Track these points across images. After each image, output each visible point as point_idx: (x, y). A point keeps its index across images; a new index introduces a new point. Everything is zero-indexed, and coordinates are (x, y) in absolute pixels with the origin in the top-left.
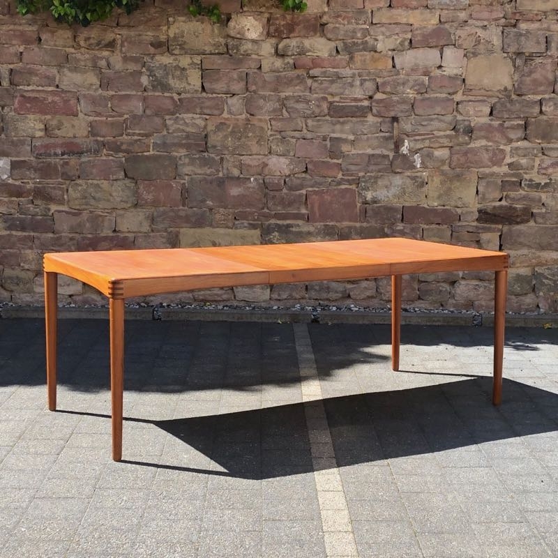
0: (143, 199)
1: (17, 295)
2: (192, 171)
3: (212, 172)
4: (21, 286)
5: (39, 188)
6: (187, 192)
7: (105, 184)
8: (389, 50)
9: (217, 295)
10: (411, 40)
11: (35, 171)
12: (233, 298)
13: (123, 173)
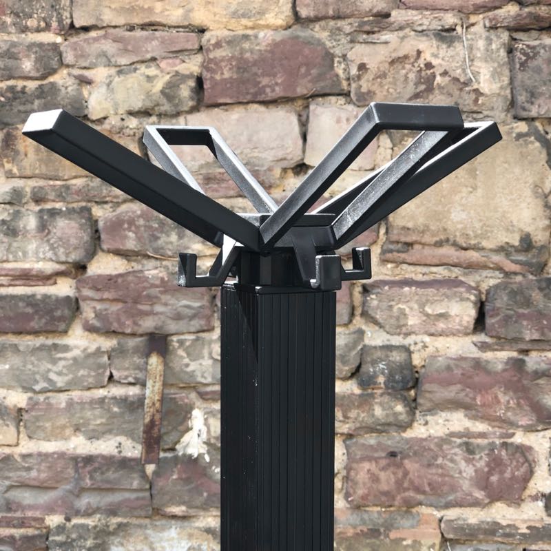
8: (131, 113)
10: (200, 81)
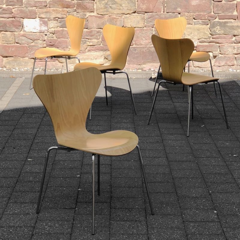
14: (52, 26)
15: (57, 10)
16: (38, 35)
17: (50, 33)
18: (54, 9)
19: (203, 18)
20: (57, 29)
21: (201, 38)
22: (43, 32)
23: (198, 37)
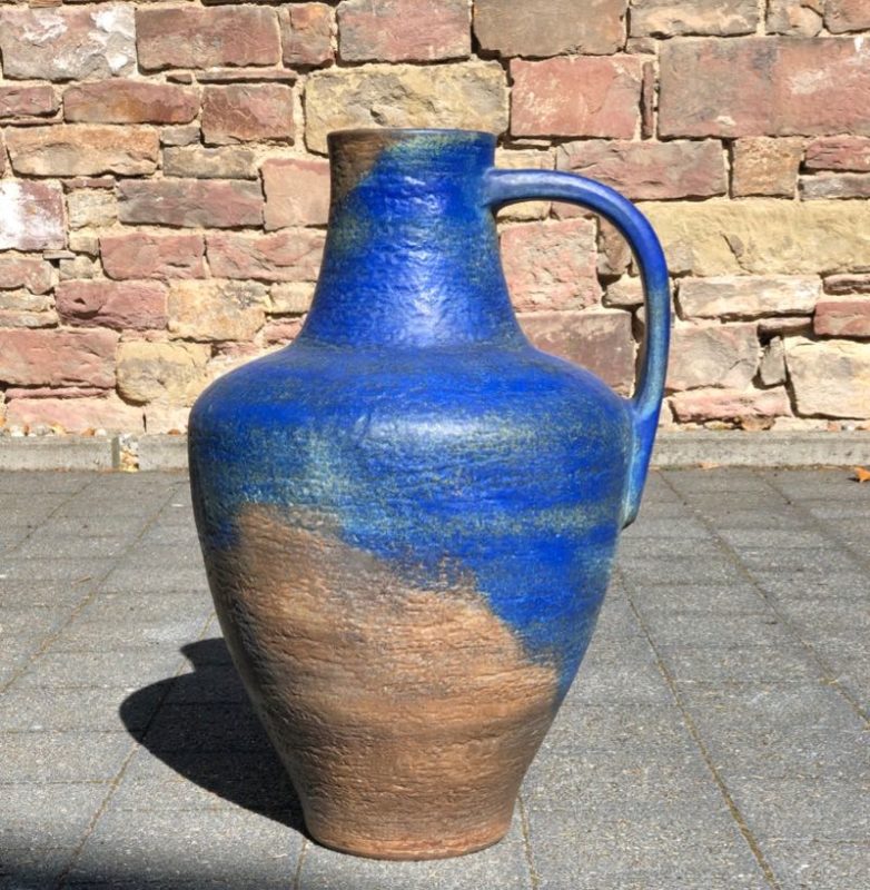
0: (526, 117)
1: (160, 413)
2: (676, 22)
3: (736, 22)
4: (173, 387)
5: (217, 94)
6: (658, 91)
7: (412, 76)
9: (741, 400)
11: (209, 40)
12: (788, 410)
13: (467, 39)
14: (83, 219)
15: (105, 134)
16: (16, 263)
17: (78, 253)
18: (93, 127)
19: (849, 164)
20: (110, 230)
21: (836, 266)
22: (39, 247)
23: (821, 264)
